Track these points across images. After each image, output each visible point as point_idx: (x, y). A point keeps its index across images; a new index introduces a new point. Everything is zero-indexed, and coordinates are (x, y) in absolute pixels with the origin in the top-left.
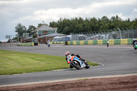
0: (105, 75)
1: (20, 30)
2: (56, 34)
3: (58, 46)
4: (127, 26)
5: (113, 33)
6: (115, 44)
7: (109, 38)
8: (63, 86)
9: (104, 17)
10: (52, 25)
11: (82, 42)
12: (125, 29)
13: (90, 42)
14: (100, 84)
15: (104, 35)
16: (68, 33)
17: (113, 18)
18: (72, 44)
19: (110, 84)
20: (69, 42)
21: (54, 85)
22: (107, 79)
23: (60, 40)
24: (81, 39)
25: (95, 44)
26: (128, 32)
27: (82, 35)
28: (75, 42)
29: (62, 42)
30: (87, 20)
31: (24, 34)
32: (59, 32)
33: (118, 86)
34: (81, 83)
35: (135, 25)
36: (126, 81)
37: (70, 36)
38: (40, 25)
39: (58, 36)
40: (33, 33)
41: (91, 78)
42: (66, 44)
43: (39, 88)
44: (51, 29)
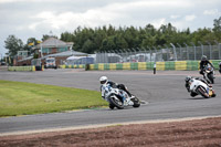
0: (150, 118)
1: (13, 46)
2: (71, 52)
3: (74, 71)
4: (186, 41)
5: (164, 51)
6: (166, 69)
7: (157, 59)
8: (83, 136)
9: (149, 26)
10: (65, 37)
11: (113, 65)
12: (183, 46)
13: (127, 65)
14: (142, 133)
15: (148, 55)
16: (90, 51)
17: (163, 27)
18: (97, 69)
19: (158, 133)
20: (92, 66)
21: (67, 135)
22: (154, 125)
23: (77, 62)
24: (111, 60)
25: (135, 68)
26: (187, 49)
27: (113, 55)
28: (101, 66)
29: (81, 66)
30: (121, 31)
31: (19, 52)
32: (75, 49)
33: (171, 137)
34: (111, 132)
35: (198, 39)
36: (184, 128)
37: (94, 56)
38: (46, 38)
39: (75, 56)
40: (33, 51)
41: (128, 124)
42: (88, 68)
43: (44, 139)
44: (64, 44)
